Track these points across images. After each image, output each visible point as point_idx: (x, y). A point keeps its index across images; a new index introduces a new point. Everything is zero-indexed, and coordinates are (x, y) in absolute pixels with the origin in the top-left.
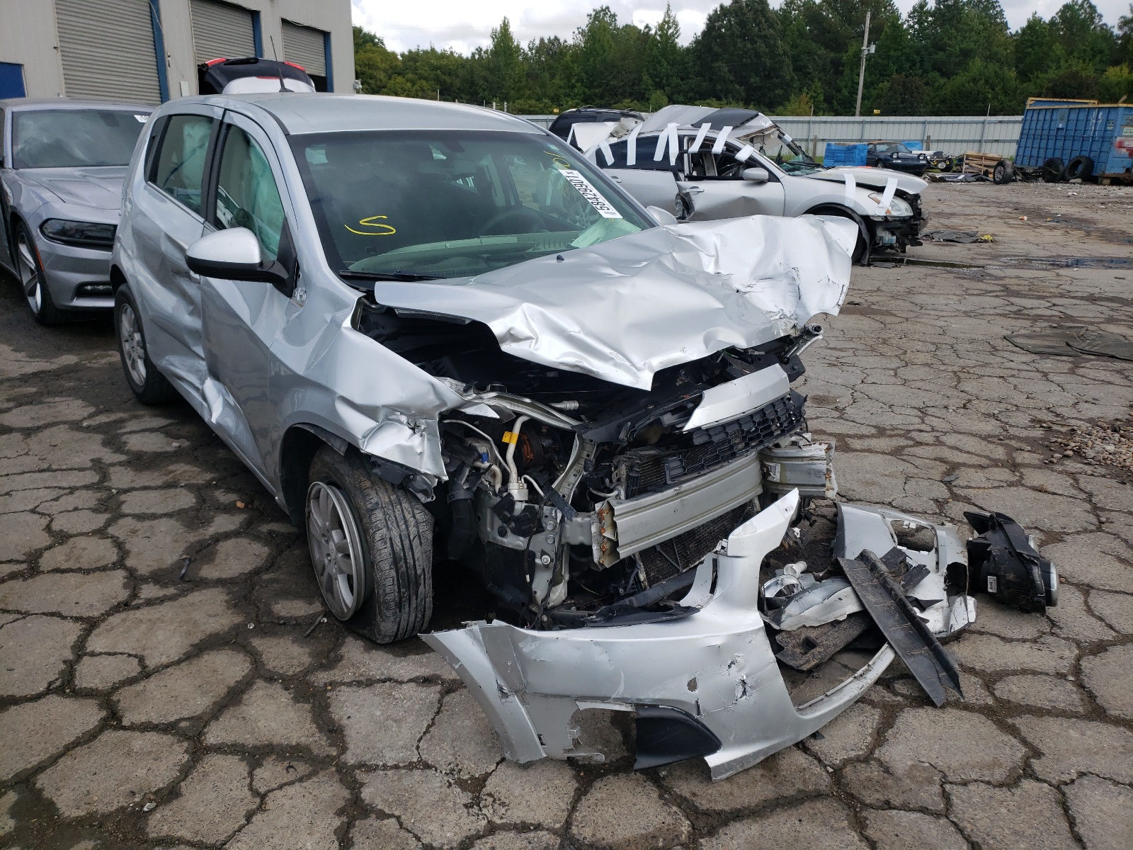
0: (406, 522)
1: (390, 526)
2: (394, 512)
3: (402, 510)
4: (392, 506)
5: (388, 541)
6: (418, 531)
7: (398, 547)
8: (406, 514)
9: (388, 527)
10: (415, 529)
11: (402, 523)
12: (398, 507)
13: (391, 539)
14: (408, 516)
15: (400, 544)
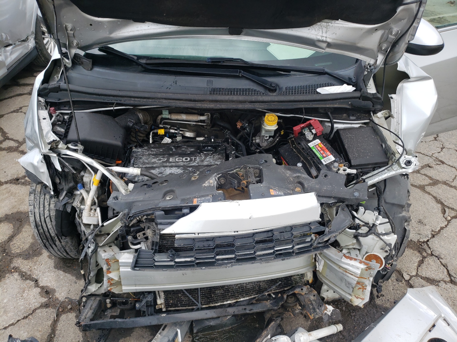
0: (44, 207)
1: (35, 206)
2: (40, 198)
3: (44, 199)
4: (40, 194)
5: (33, 214)
6: (50, 215)
7: (38, 219)
8: (46, 202)
9: (34, 206)
10: (48, 212)
11: (42, 206)
12: (43, 196)
13: (34, 213)
14: (46, 204)
15: (39, 218)
